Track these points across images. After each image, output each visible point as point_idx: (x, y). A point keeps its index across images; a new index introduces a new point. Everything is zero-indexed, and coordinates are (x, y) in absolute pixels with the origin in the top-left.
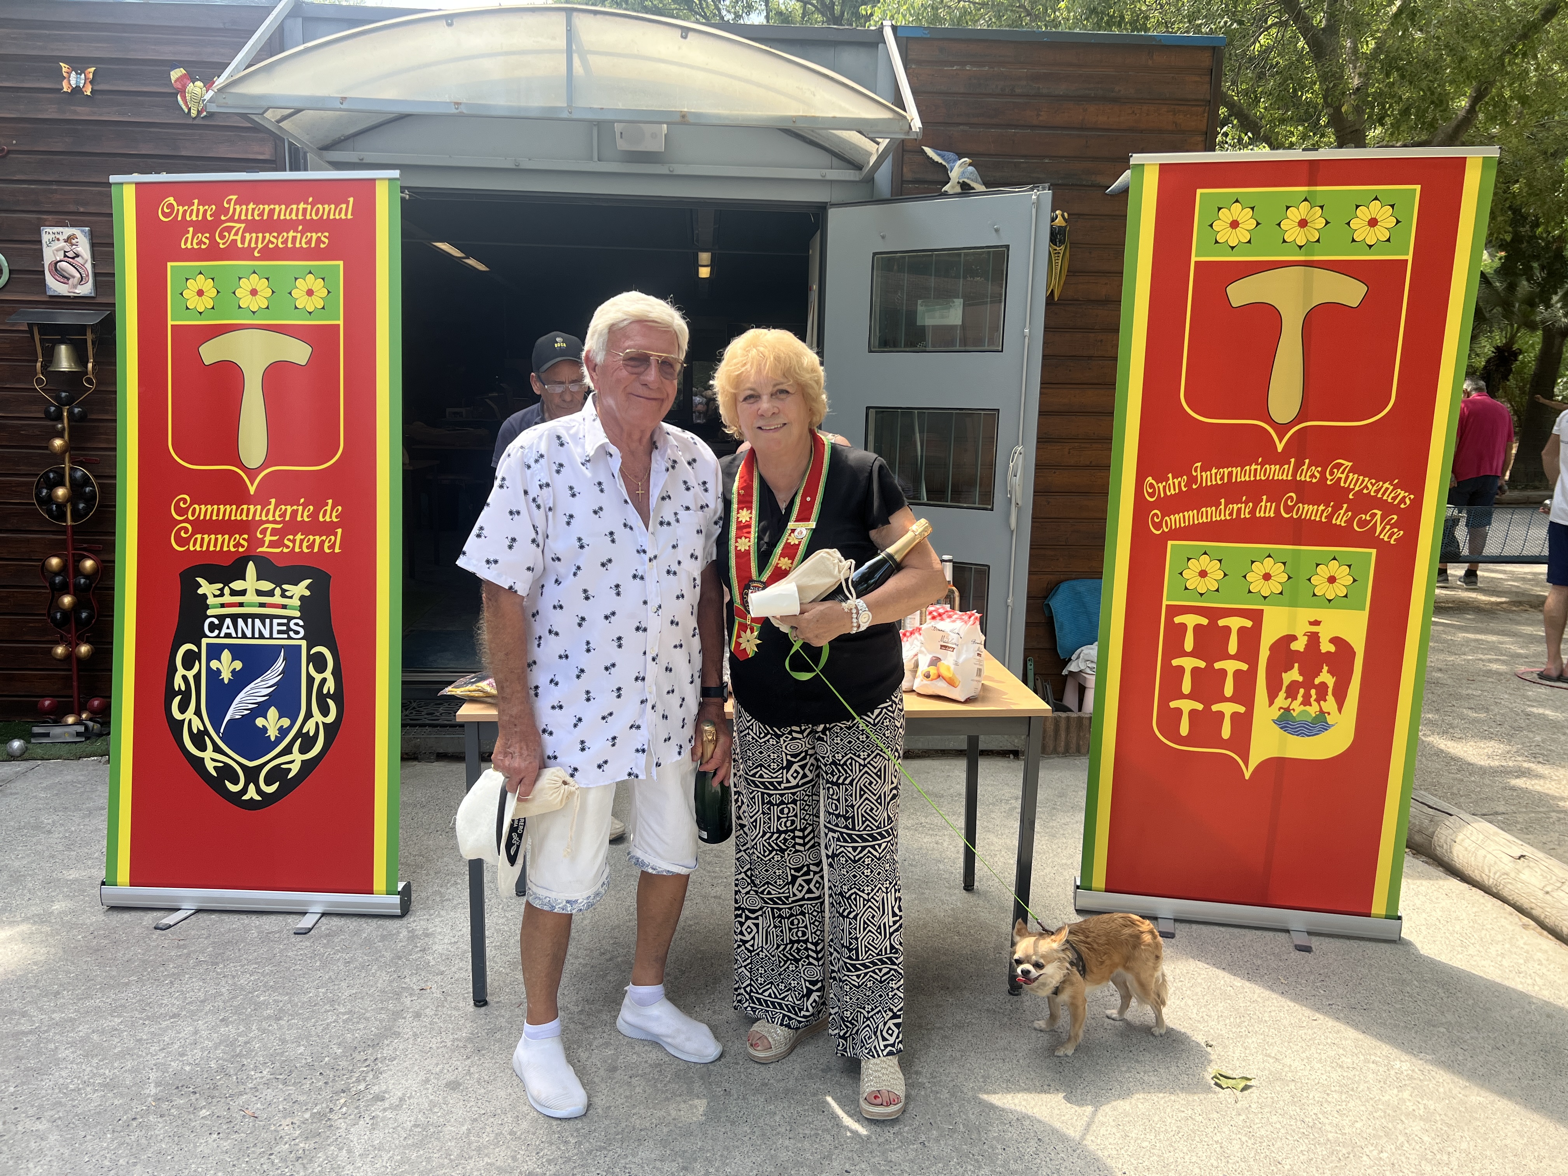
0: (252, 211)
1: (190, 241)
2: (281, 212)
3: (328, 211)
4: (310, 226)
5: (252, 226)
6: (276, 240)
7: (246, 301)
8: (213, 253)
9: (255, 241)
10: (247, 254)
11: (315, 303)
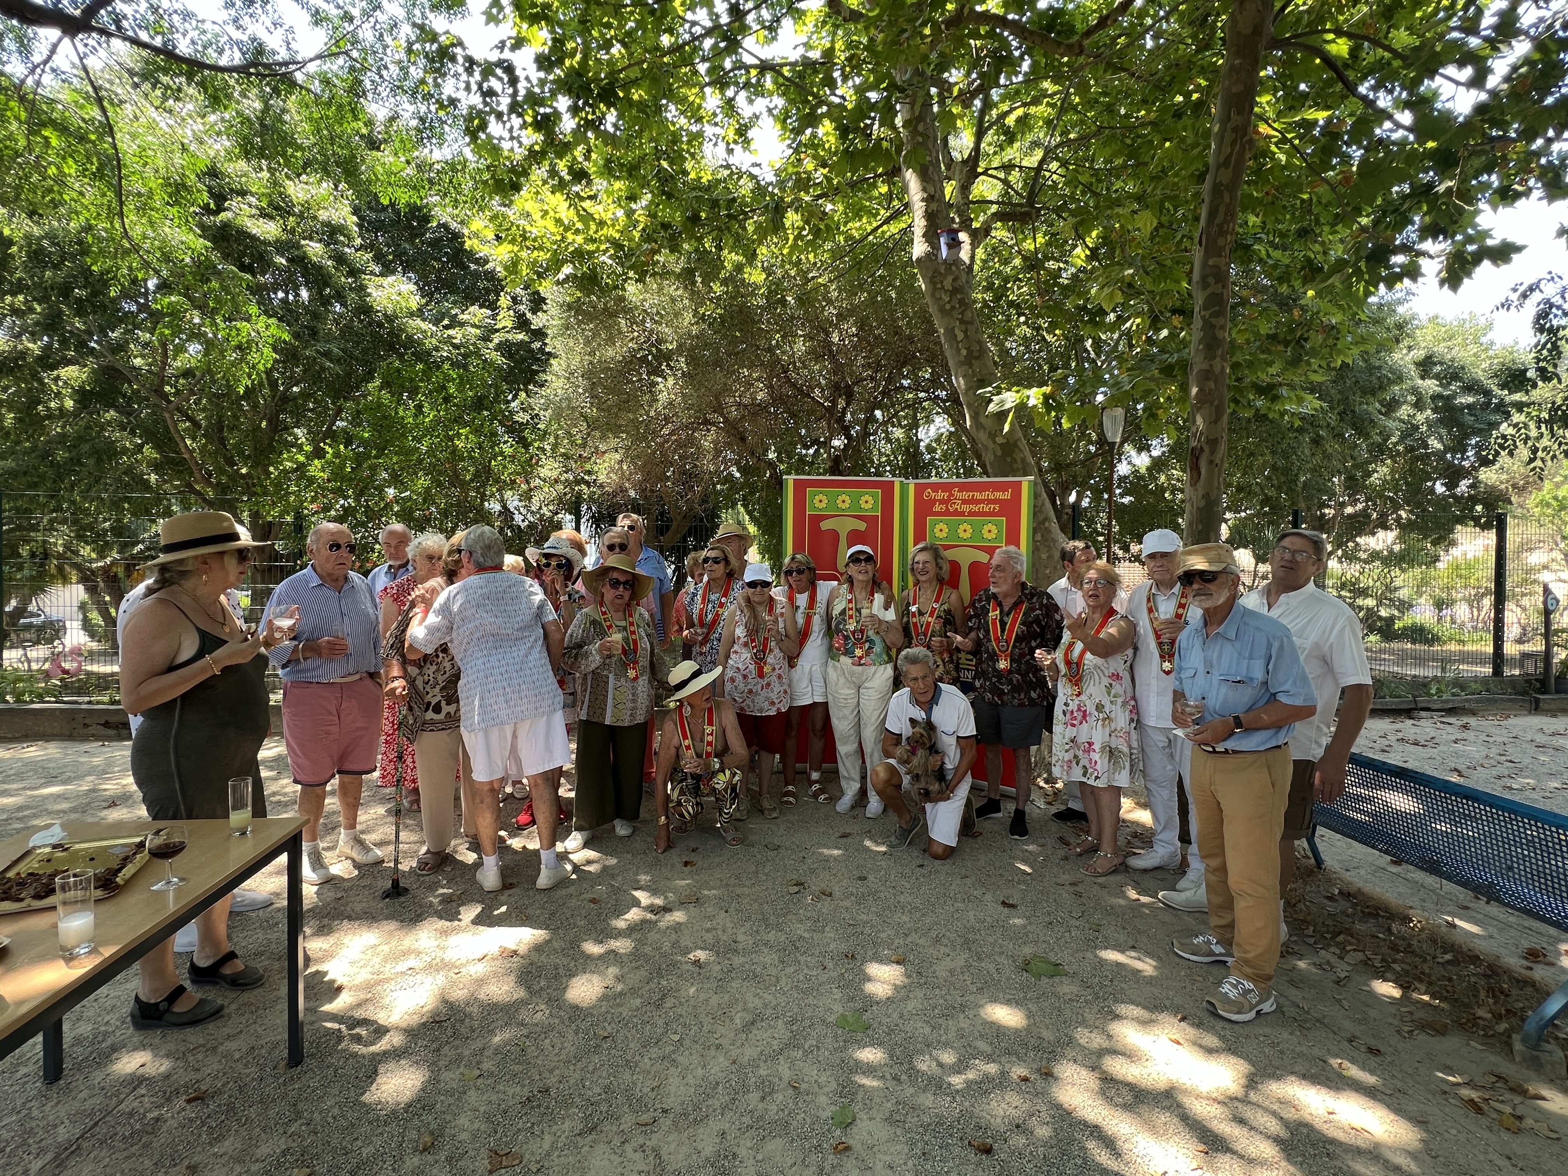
0: (965, 495)
1: (937, 508)
2: (978, 496)
3: (999, 495)
4: (990, 502)
5: (965, 502)
6: (975, 508)
7: (962, 535)
8: (947, 513)
9: (966, 508)
10: (962, 514)
11: (992, 536)
